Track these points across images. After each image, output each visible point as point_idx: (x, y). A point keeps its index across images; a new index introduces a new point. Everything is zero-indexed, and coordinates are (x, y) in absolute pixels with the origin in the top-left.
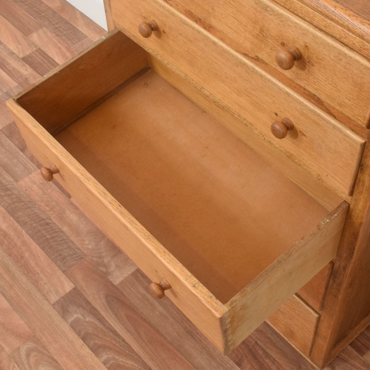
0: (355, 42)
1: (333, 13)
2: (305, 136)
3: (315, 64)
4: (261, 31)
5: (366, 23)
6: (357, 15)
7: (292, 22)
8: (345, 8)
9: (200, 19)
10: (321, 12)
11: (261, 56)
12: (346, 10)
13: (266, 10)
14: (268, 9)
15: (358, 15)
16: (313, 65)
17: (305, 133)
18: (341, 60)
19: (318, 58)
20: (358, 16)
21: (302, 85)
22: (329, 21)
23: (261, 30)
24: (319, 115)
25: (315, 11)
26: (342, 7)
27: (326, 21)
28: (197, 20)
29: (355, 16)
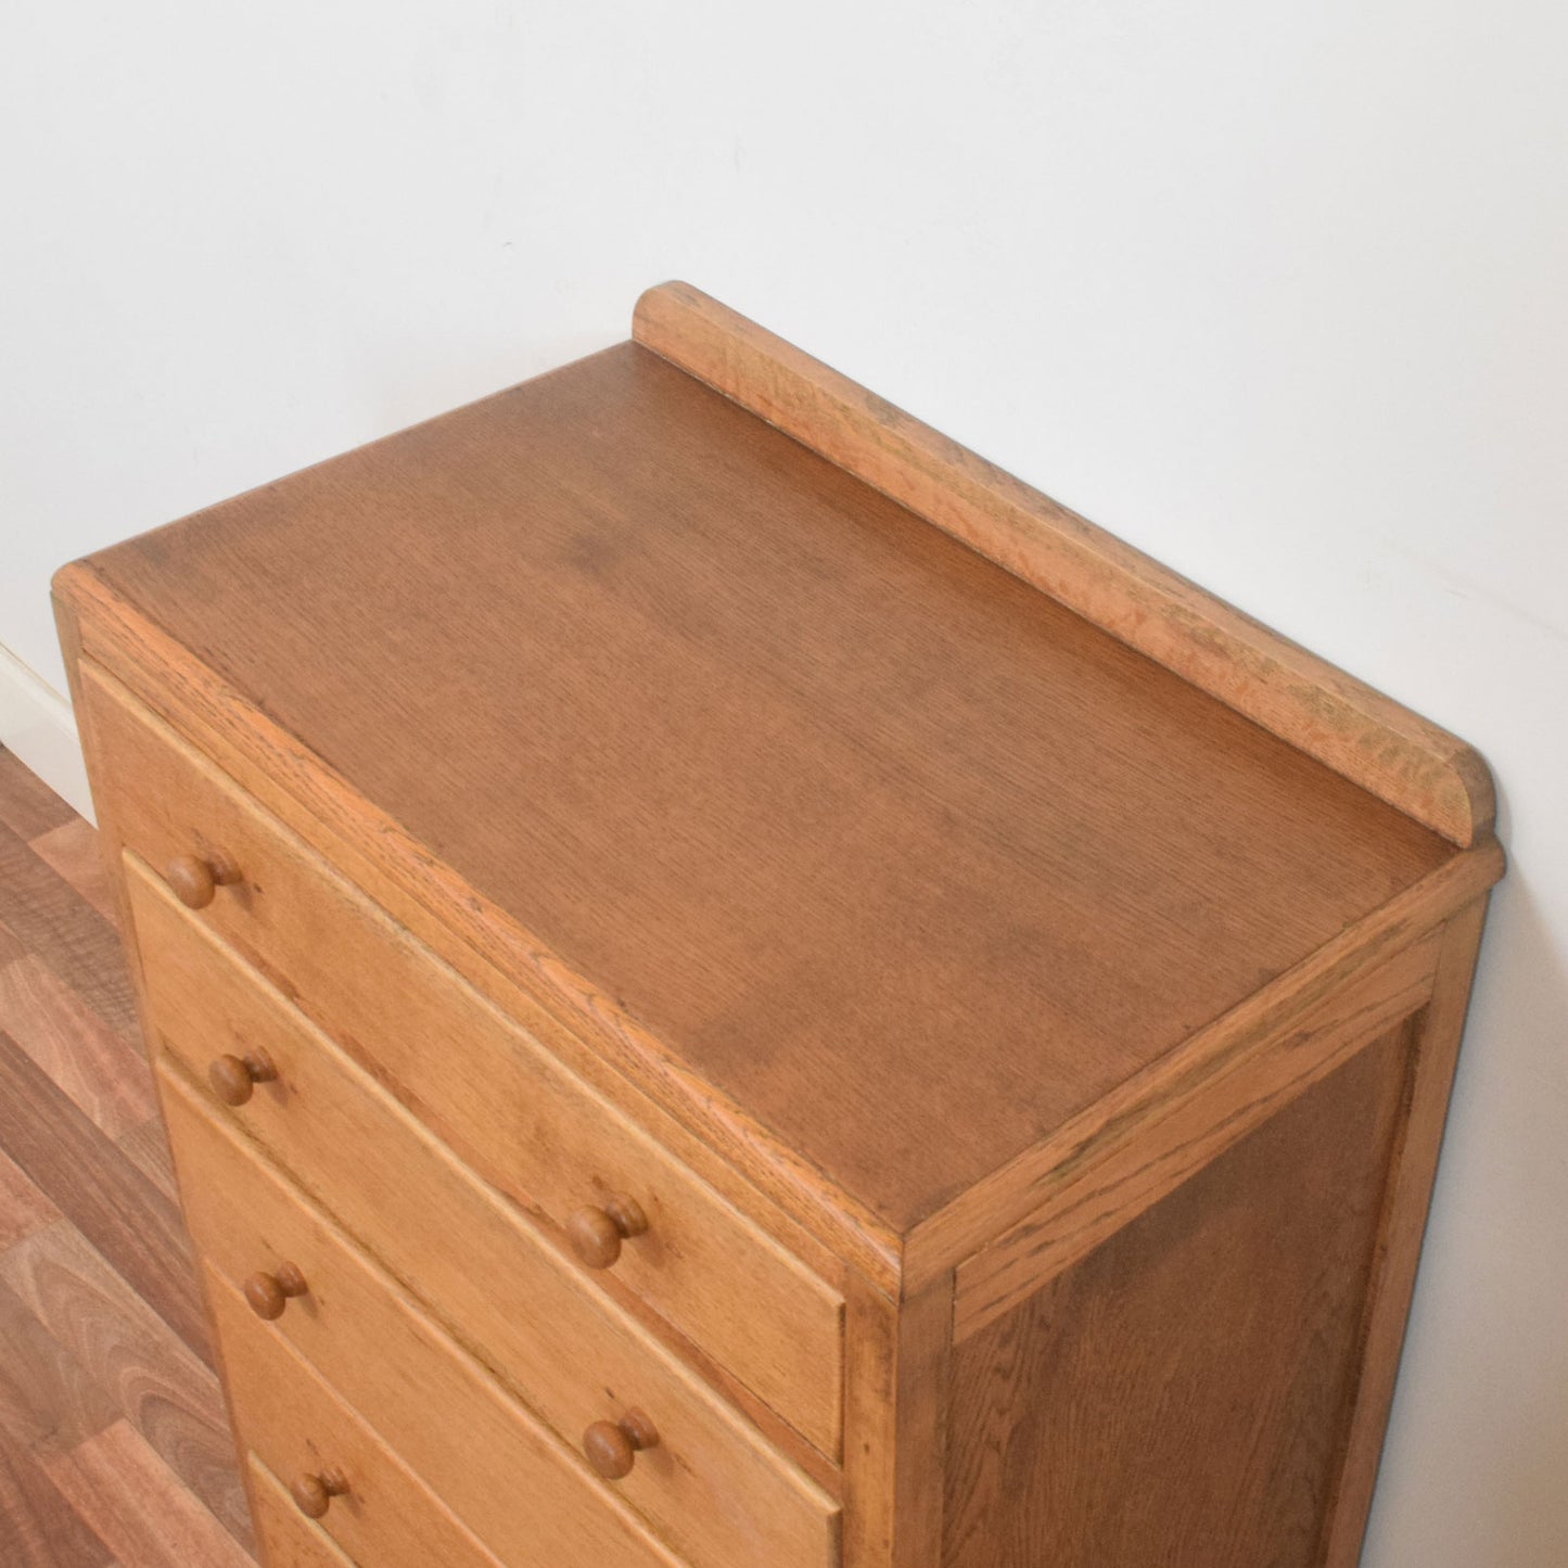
0: (763, 1212)
1: (704, 1117)
2: (689, 1470)
3: (682, 1253)
4: (540, 1133)
5: (788, 1157)
6: (765, 1131)
7: (611, 1124)
8: (734, 1105)
9: (383, 1071)
10: (674, 1111)
11: (548, 1209)
12: (737, 1112)
13: (543, 1074)
14: (548, 1073)
15: (770, 1130)
16: (679, 1257)
17: (690, 1464)
18: (743, 1252)
19: (687, 1238)
20: (770, 1134)
21: (662, 1312)
22: (694, 1140)
23: (538, 1129)
24: (712, 1412)
25: (658, 1103)
26: (729, 1101)
27: (688, 1139)
28: (377, 1071)
29: (761, 1134)
